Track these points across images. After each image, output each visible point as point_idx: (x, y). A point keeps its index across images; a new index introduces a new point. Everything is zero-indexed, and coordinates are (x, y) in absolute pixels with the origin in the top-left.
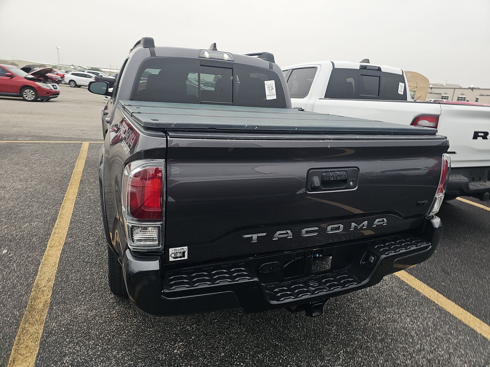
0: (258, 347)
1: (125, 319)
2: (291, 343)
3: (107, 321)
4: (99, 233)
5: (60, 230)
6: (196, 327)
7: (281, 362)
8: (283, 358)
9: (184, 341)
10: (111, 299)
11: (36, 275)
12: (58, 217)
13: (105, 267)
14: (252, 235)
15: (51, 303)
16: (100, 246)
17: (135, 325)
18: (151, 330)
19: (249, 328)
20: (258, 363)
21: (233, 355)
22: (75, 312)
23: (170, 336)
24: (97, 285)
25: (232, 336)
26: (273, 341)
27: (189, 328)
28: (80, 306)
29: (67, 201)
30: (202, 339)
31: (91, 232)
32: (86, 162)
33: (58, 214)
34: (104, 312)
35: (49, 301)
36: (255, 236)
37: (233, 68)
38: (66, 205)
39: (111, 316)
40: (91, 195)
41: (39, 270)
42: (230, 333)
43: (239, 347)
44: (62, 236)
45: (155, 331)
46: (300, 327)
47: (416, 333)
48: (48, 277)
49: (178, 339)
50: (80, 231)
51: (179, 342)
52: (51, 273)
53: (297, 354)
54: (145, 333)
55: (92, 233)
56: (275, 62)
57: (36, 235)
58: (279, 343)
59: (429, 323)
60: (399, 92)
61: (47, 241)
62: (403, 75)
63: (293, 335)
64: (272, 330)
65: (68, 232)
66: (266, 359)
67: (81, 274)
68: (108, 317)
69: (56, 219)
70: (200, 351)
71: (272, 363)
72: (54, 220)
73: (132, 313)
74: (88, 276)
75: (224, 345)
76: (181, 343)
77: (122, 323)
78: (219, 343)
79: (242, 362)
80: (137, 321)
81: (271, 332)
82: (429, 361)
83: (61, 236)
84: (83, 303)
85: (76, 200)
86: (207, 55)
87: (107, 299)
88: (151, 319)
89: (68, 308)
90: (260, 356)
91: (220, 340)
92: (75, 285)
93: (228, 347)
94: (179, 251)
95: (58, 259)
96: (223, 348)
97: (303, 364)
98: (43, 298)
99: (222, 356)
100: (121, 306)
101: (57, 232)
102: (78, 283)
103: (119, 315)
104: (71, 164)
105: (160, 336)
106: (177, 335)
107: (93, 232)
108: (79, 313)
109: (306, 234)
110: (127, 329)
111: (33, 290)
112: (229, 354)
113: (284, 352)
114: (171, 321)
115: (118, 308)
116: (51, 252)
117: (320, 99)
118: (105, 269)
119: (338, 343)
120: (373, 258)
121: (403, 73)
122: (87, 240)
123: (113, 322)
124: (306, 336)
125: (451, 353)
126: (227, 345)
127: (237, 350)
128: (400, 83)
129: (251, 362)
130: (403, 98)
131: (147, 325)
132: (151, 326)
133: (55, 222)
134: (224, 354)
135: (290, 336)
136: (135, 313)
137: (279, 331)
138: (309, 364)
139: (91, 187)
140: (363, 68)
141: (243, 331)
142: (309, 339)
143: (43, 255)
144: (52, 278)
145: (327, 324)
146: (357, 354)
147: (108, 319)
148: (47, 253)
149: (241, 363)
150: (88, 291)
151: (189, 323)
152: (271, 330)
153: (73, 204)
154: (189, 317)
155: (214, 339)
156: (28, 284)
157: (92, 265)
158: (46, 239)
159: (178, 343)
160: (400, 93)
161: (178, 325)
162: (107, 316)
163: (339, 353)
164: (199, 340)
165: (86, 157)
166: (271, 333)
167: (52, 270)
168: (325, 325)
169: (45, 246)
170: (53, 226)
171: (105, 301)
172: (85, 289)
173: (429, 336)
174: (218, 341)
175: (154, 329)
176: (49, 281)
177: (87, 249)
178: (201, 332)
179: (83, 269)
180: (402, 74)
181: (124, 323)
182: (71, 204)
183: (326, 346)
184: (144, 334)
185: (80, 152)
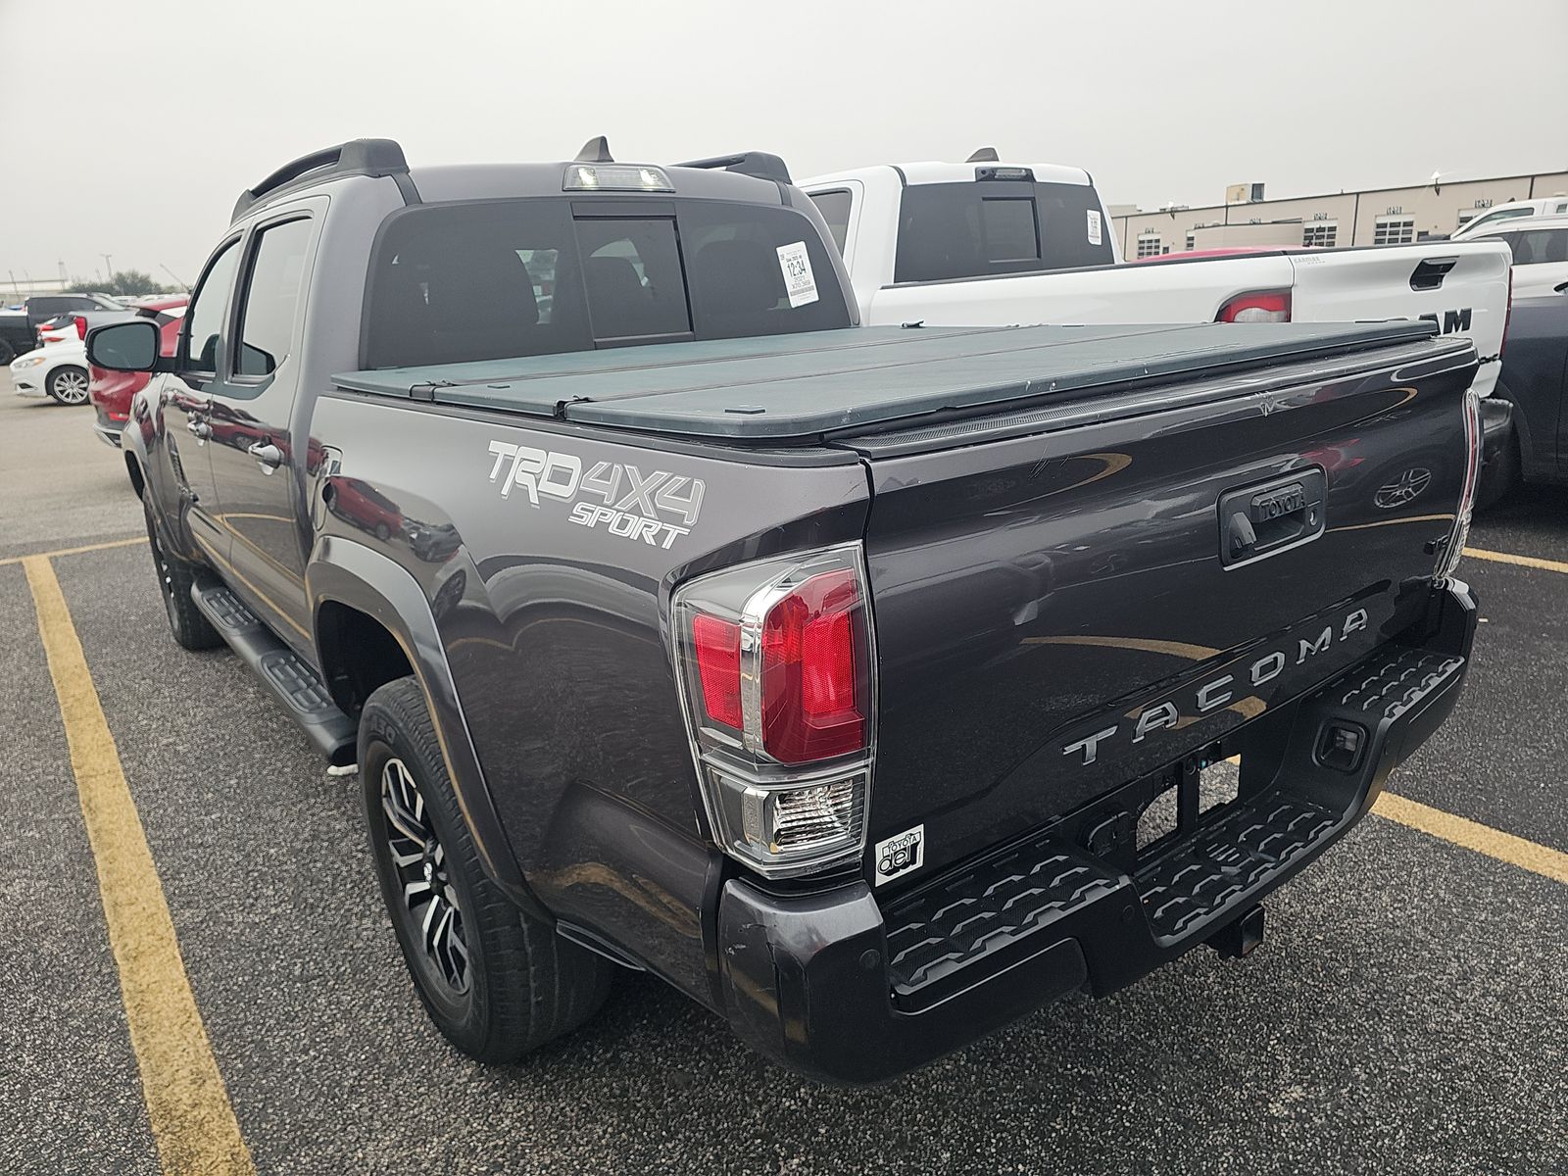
0: (1036, 1100)
1: (561, 1138)
2: (1124, 1059)
3: (500, 1160)
4: (285, 867)
5: (128, 889)
6: (812, 1095)
7: (1127, 1124)
8: (1128, 1110)
9: (802, 1150)
10: (470, 1081)
11: (133, 1070)
12: (92, 844)
13: (380, 978)
14: (1082, 743)
15: (255, 1157)
16: (320, 910)
17: (607, 1146)
18: (670, 1146)
19: (976, 1050)
20: (1067, 1148)
21: (978, 1147)
22: (367, 1165)
23: (747, 1148)
24: (392, 1048)
25: (937, 1088)
26: (1066, 1069)
27: (791, 1105)
28: (373, 1137)
29: (93, 780)
30: (854, 1126)
31: (253, 871)
32: (81, 628)
33: (84, 832)
34: (471, 1134)
35: (245, 1153)
36: (1091, 744)
37: (675, 217)
38: (96, 796)
39: (506, 1142)
40: (171, 740)
41: (138, 1051)
42: (927, 1081)
43: (981, 1117)
44: (154, 910)
45: (686, 1146)
46: (1117, 1003)
47: (1425, 929)
48: (188, 1069)
49: (779, 1150)
50: (210, 876)
51: (785, 1159)
52: (191, 1049)
53: (1159, 1087)
54: (658, 1162)
55: (261, 874)
56: (793, 183)
57: (45, 930)
58: (1088, 1069)
59: (1442, 893)
60: (1089, 238)
61: (103, 941)
62: (1091, 186)
63: (1112, 1035)
64: (1045, 1035)
65: (164, 889)
66: (1080, 1129)
67: (306, 1024)
68: (495, 1147)
69: (91, 854)
70: (871, 1165)
71: (1106, 1136)
72: (86, 858)
73: (572, 1111)
74: (337, 1024)
75: (933, 1125)
76: (796, 1161)
77: (558, 1153)
78: (913, 1122)
79: (1019, 1161)
80: (605, 1132)
81: (1047, 1043)
82: (1504, 998)
83: (149, 912)
84: (378, 1124)
85: (125, 770)
86: (588, 180)
87: (454, 1085)
88: (648, 1109)
89: (332, 1157)
90: (1058, 1127)
91: (909, 1112)
92: (311, 1070)
93: (949, 1127)
94: (902, 847)
95: (187, 994)
96: (934, 1134)
97: (1192, 1112)
98: (214, 1149)
99: (945, 1161)
100: (520, 1098)
101: (122, 898)
102: (315, 1058)
103: (532, 1127)
104: (26, 644)
105: (711, 1158)
106: (767, 1138)
107: (259, 867)
108: (385, 1161)
109: (1207, 701)
110: (587, 1167)
111: (155, 1129)
112: (964, 1150)
113: (1120, 1093)
114: (719, 1096)
115: (514, 1107)
116: (144, 978)
117: (883, 288)
118: (386, 986)
119: (1247, 1019)
120: (1351, 736)
121: (1091, 181)
122: (256, 899)
123: (523, 1158)
124: (1150, 1025)
125: (1542, 960)
126: (941, 1123)
127: (982, 1129)
128: (1089, 212)
129: (1043, 1154)
130: (1101, 257)
131: (649, 1133)
132: (664, 1133)
133: (92, 866)
134: (948, 1155)
135: (1105, 1039)
136: (584, 1105)
137: (1066, 1032)
138: (1209, 1106)
139: (156, 712)
140: (986, 176)
141: (962, 1063)
142: (1163, 1030)
143: (119, 993)
144: (203, 1066)
145: (1186, 972)
146: (1317, 1035)
147: (502, 1152)
148: (132, 984)
149: (1017, 1166)
150: (371, 1077)
151: (779, 1088)
152: (1041, 1035)
153: (120, 785)
154: (768, 1067)
155: (889, 1114)
156: (123, 1114)
157: (331, 983)
158: (93, 934)
159: (785, 1163)
160: (1092, 241)
161: (751, 1105)
162: (492, 1144)
163: (1269, 1049)
164: (846, 1133)
165: (66, 609)
166: (1049, 1047)
167: (189, 1039)
168: (1181, 976)
169: (107, 957)
170: (95, 882)
171: (453, 1094)
172: (355, 1073)
173: (1462, 928)
174: (905, 1118)
175: (679, 1140)
176: (199, 1079)
177: (276, 931)
178: (837, 1104)
179: (304, 1008)
180: (1088, 184)
181: (566, 1149)
182: (117, 789)
183: (1220, 1036)
184: (658, 1166)
185: (34, 595)
